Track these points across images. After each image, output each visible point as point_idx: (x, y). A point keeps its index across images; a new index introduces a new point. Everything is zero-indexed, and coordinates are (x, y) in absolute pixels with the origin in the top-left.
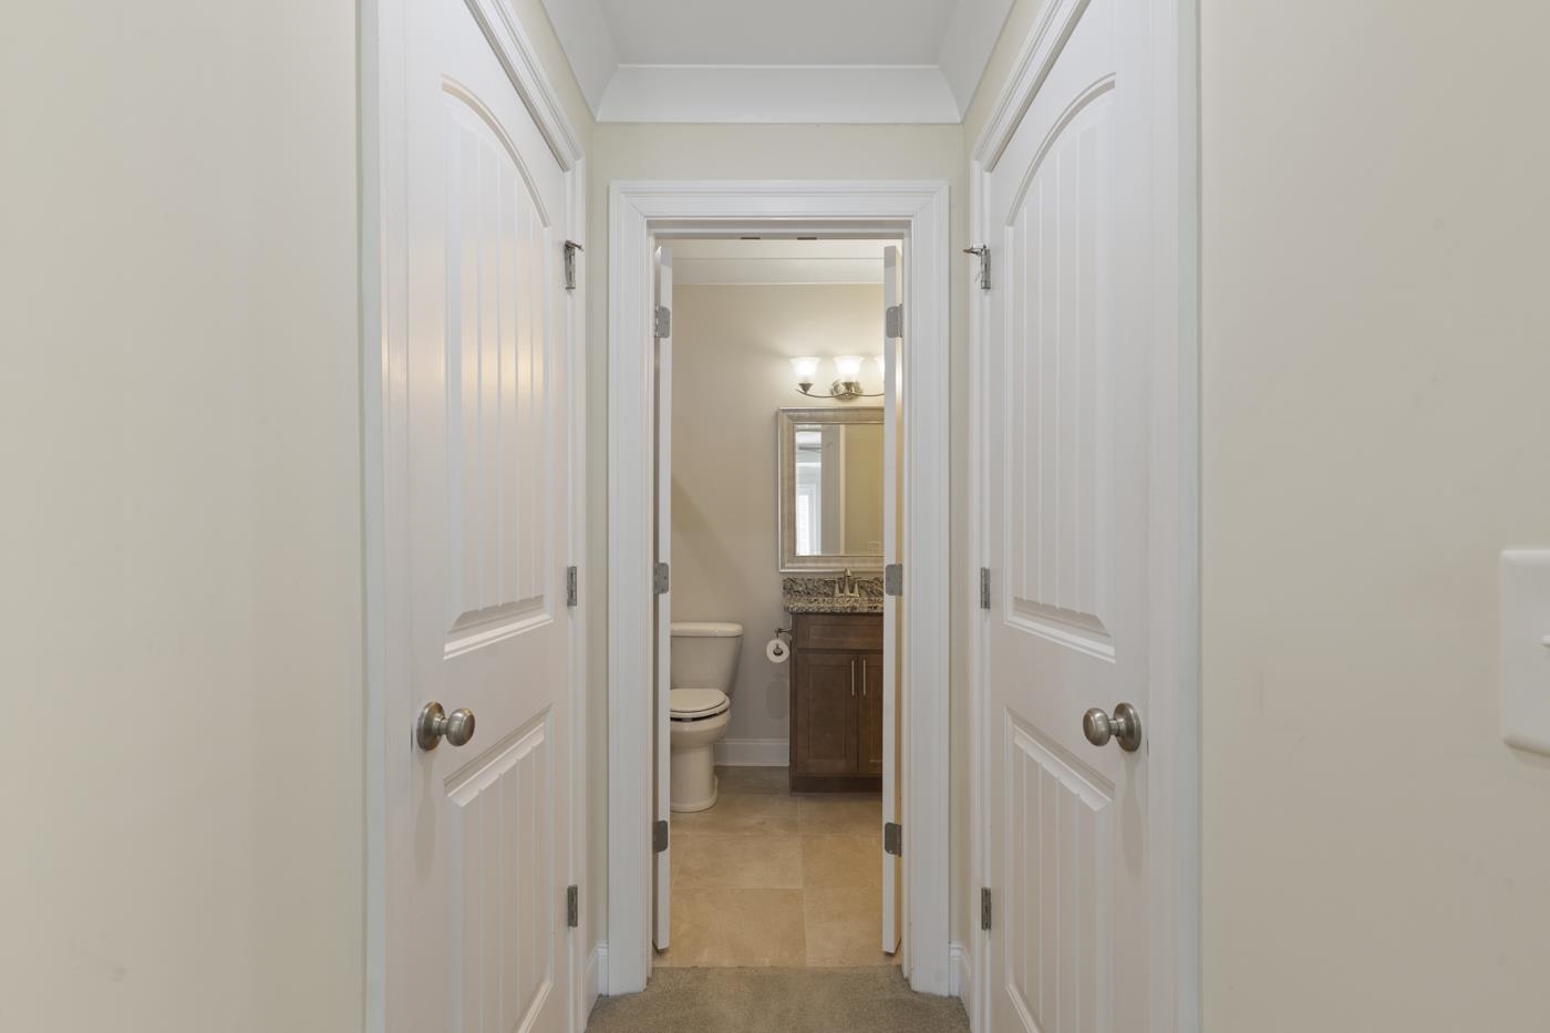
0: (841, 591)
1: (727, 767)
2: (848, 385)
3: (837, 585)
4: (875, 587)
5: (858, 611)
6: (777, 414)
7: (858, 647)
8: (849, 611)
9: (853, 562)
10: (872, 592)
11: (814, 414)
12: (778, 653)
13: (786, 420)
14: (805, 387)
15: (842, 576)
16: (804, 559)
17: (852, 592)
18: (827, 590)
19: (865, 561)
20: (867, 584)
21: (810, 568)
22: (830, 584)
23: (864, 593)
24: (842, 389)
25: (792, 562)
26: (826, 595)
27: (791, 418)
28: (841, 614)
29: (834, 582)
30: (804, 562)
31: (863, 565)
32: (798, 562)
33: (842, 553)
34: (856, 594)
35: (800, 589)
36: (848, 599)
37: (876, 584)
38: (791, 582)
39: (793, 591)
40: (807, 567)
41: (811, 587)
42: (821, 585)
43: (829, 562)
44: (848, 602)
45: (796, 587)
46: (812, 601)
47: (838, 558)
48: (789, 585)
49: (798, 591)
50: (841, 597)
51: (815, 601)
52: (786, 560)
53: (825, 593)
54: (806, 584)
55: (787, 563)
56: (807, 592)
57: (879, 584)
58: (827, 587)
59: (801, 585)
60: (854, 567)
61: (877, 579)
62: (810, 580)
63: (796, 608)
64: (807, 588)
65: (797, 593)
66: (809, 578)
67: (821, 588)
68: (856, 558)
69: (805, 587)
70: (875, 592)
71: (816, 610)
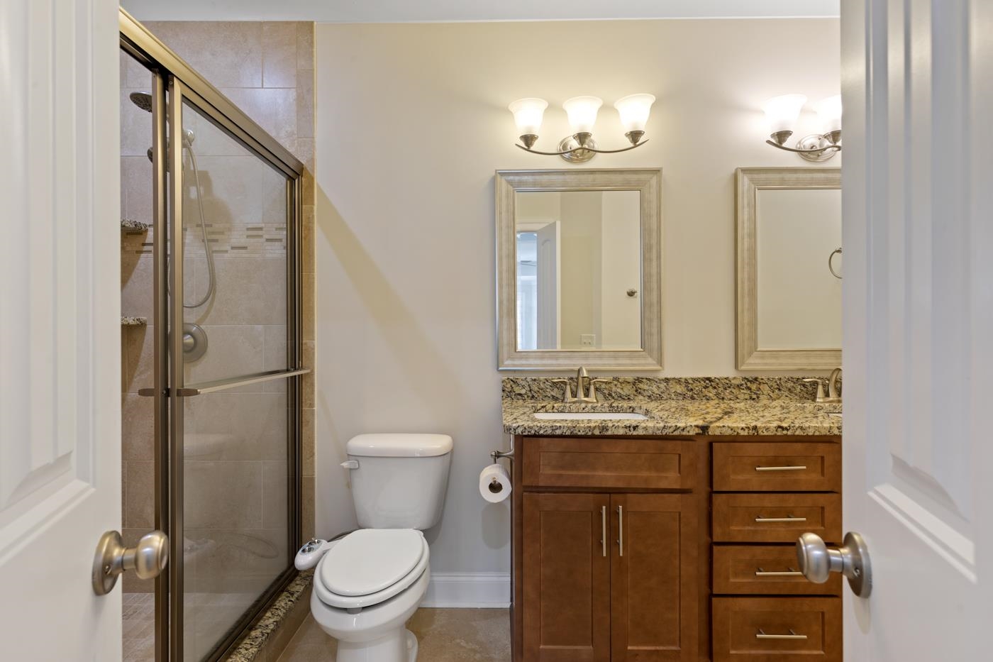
0: (574, 395)
1: (434, 609)
2: (582, 137)
3: (568, 387)
4: (614, 389)
5: (609, 433)
6: (494, 180)
7: (610, 484)
8: (597, 432)
9: (586, 358)
10: (610, 395)
11: (538, 178)
12: (495, 487)
13: (504, 184)
14: (528, 140)
15: (575, 375)
16: (526, 355)
17: (587, 395)
18: (556, 393)
19: (600, 357)
20: (603, 386)
21: (535, 364)
22: (560, 386)
23: (600, 396)
24: (575, 144)
25: (513, 359)
26: (555, 399)
27: (509, 182)
28: (585, 437)
29: (565, 383)
30: (527, 358)
31: (599, 362)
32: (521, 358)
33: (559, 348)
34: (592, 398)
35: (523, 391)
36: (583, 405)
37: (616, 385)
38: (512, 383)
39: (514, 394)
40: (527, 364)
41: (536, 389)
42: (548, 387)
43: (557, 358)
44: (584, 409)
45: (517, 390)
46: (538, 408)
47: (569, 354)
48: (509, 386)
49: (520, 394)
50: (574, 403)
51: (543, 407)
52: (505, 356)
53: (553, 396)
54: (529, 385)
55: (507, 360)
56: (531, 395)
57: (619, 385)
58: (556, 390)
59: (523, 387)
60: (589, 365)
61: (616, 379)
62: (535, 380)
63: (521, 429)
64: (530, 391)
65: (518, 397)
66: (533, 378)
67: (548, 390)
68: (590, 353)
69: (529, 389)
70: (613, 395)
71: (549, 432)
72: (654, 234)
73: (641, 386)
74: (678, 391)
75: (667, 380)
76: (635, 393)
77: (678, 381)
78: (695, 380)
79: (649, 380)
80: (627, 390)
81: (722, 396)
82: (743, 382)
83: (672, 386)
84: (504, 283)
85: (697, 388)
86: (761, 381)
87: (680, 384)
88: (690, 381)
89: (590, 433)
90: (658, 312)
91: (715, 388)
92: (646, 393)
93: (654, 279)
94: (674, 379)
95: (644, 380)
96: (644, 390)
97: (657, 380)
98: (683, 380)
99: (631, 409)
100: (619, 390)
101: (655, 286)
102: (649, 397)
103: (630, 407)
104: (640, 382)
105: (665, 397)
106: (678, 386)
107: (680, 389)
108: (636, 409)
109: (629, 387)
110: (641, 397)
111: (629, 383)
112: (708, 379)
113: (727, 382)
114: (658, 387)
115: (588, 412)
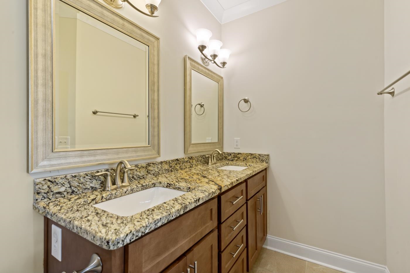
0: (114, 183)
4: (135, 173)
7: (186, 248)
10: (133, 177)
16: (64, 154)
17: (122, 181)
18: (94, 184)
21: (74, 162)
25: (50, 159)
26: (94, 189)
30: (66, 157)
32: (60, 158)
35: (62, 189)
36: (125, 189)
37: (136, 170)
38: (49, 183)
39: (52, 193)
40: (67, 163)
41: (76, 184)
42: (88, 180)
43: (95, 155)
44: (125, 192)
45: (55, 189)
46: (89, 202)
47: (105, 151)
48: (45, 187)
49: (59, 193)
50: (115, 189)
51: (93, 200)
52: (40, 156)
53: (92, 188)
54: (69, 182)
55: (43, 160)
56: (71, 191)
57: (138, 170)
58: (94, 181)
59: (63, 185)
60: (129, 157)
61: (137, 166)
62: (75, 176)
63: (130, 238)
64: (70, 187)
65: (57, 195)
66: (74, 175)
67: (88, 183)
68: (120, 150)
69: (69, 186)
70: (135, 177)
71: (153, 227)
72: (156, 76)
73: (150, 168)
74: (166, 168)
75: (161, 163)
76: (147, 173)
77: (166, 162)
78: (173, 161)
79: (153, 164)
80: (143, 172)
81: (182, 167)
82: (188, 160)
83: (163, 166)
84: (40, 81)
85: (173, 165)
86: (193, 158)
87: (167, 164)
88: (171, 162)
89: (178, 215)
90: (157, 123)
91: (179, 164)
92: (152, 172)
93: (156, 102)
94: (165, 161)
95: (151, 165)
96: (151, 171)
97: (157, 163)
98: (168, 162)
99: (154, 185)
100: (138, 173)
101: (156, 107)
102: (154, 174)
103: (153, 184)
104: (149, 166)
105: (161, 173)
106: (166, 165)
107: (166, 167)
108: (156, 184)
109: (144, 170)
110: (150, 175)
111: (144, 167)
112: (177, 160)
113: (183, 160)
114: (158, 168)
115: (128, 194)
